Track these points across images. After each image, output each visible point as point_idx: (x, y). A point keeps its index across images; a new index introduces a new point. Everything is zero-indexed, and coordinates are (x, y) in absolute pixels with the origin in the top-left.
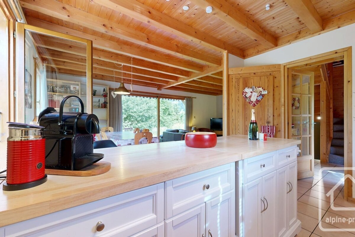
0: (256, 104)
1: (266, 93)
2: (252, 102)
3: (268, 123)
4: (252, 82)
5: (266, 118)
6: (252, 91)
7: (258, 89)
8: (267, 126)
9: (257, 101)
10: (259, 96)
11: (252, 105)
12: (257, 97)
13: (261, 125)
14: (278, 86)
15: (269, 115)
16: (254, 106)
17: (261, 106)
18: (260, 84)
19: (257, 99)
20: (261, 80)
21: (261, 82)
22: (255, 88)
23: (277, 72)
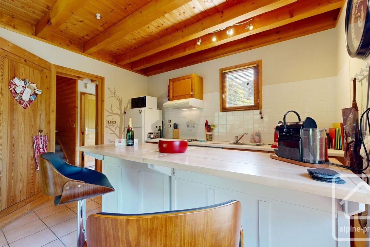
0: (28, 105)
1: (40, 93)
2: (24, 101)
3: (41, 131)
4: (24, 72)
5: (38, 126)
6: (24, 85)
7: (31, 84)
8: (40, 136)
9: (30, 101)
10: (33, 95)
11: (23, 106)
12: (30, 95)
13: (33, 134)
14: (48, 87)
15: (42, 122)
16: (25, 108)
17: (33, 109)
18: (33, 79)
19: (30, 98)
20: (33, 73)
21: (33, 77)
22: (29, 82)
23: (48, 71)
